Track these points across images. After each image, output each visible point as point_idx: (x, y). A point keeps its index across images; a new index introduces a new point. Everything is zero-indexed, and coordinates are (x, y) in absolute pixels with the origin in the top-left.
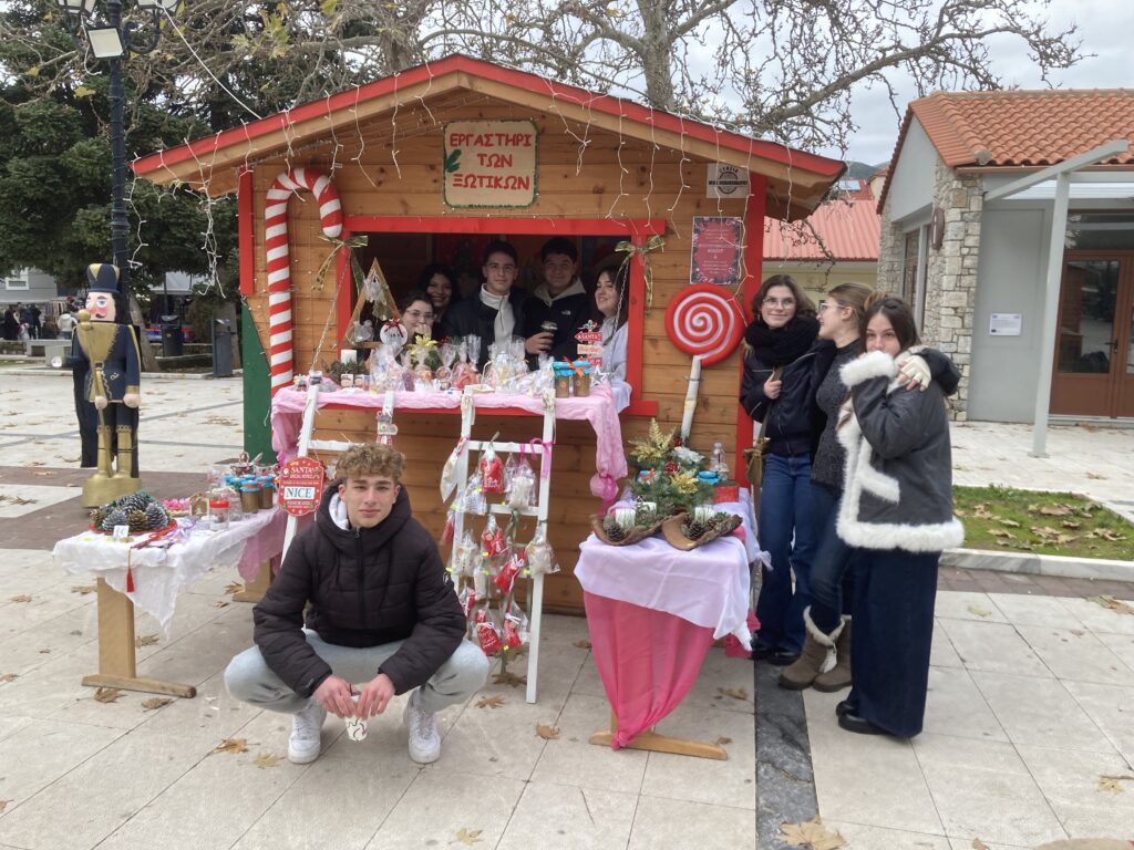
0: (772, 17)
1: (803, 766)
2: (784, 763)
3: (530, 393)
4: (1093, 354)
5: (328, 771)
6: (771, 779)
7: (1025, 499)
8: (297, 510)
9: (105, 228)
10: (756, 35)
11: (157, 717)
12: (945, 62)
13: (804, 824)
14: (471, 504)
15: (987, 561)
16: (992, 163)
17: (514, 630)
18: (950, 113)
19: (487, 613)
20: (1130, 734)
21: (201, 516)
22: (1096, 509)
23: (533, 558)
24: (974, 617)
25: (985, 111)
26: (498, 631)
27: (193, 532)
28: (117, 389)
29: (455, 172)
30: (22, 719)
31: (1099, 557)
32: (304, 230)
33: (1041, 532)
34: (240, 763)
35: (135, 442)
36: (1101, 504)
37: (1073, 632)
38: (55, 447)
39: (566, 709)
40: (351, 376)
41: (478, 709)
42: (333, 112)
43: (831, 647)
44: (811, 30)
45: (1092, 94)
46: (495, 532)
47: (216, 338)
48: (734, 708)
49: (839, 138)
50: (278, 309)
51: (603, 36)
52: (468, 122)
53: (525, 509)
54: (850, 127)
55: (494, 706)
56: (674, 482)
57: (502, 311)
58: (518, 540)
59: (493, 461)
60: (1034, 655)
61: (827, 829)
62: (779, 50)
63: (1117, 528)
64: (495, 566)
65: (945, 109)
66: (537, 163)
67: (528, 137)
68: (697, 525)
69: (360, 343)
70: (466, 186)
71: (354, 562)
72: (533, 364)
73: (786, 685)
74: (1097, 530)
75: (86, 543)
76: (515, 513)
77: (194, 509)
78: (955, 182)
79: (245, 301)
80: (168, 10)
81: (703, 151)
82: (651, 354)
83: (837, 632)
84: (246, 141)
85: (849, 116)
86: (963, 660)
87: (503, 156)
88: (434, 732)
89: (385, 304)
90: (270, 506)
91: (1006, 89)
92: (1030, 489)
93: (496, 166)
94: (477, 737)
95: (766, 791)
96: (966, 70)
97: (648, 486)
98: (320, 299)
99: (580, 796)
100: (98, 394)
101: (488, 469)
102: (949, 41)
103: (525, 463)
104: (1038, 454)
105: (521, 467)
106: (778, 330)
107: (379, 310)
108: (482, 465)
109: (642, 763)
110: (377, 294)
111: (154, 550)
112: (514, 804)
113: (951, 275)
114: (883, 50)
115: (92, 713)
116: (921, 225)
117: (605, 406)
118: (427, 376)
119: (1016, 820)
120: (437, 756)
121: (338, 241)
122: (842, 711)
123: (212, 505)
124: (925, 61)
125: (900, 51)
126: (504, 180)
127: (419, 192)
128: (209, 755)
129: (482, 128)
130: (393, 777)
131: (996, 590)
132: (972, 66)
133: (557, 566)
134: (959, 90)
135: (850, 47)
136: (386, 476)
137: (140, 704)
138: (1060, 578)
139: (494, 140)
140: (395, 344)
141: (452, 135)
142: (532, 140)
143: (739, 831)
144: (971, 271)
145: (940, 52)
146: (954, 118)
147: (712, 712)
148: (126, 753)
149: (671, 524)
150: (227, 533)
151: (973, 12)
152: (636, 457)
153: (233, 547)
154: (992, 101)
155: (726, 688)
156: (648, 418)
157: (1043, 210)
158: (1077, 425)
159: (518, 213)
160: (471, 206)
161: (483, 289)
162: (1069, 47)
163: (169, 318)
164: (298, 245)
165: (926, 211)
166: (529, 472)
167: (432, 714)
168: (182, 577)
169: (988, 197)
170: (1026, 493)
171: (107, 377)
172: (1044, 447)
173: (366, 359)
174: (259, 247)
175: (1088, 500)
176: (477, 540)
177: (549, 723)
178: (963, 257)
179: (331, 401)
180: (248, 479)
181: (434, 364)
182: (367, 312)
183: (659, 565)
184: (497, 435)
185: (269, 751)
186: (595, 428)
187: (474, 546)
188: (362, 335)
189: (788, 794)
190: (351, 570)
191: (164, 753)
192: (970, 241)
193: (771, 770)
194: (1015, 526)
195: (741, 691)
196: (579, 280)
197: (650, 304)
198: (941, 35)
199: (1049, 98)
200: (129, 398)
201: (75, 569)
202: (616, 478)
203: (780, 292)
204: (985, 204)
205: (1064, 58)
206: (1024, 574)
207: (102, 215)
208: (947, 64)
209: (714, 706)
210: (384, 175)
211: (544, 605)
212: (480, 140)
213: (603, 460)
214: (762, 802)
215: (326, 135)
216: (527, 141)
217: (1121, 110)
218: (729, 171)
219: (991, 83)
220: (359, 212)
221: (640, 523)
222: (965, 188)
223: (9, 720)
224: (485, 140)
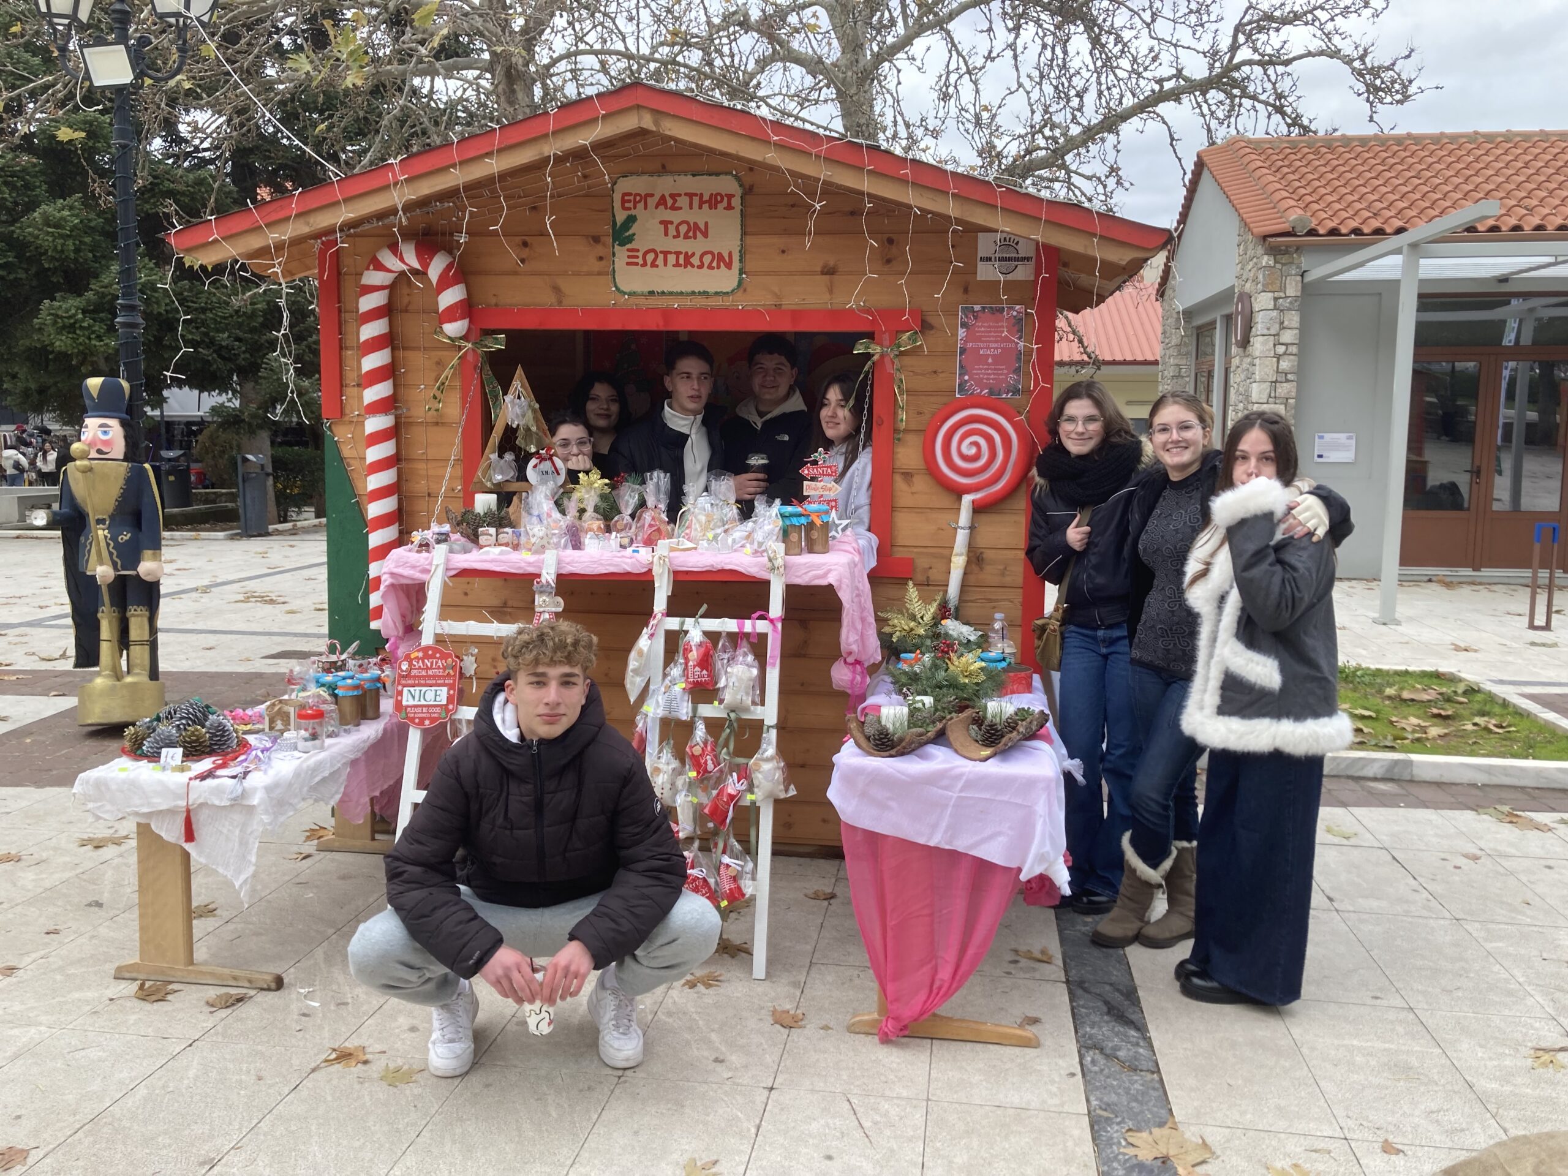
0: (1013, 35)
1: (1141, 1050)
2: (1116, 1048)
3: (748, 549)
4: (1442, 486)
5: (487, 1086)
6: (1102, 1070)
7: (1379, 681)
8: (422, 721)
9: (81, 328)
10: (993, 60)
11: (230, 1020)
12: (1241, 97)
13: (1156, 1131)
14: (669, 707)
15: (1342, 766)
16: (1312, 232)
17: (735, 879)
18: (1253, 166)
19: (695, 856)
20: (1562, 990)
21: (282, 732)
22: (1472, 691)
23: (758, 778)
24: (1336, 840)
25: (1299, 163)
26: (712, 881)
27: (274, 755)
28: (129, 555)
29: (629, 246)
30: (33, 1030)
31: (1483, 756)
32: (414, 328)
33: (1403, 724)
34: (361, 1080)
35: (153, 630)
36: (1477, 684)
37: (1466, 856)
38: (23, 639)
39: (808, 985)
40: (492, 531)
41: (686, 989)
42: (461, 163)
43: (1160, 886)
44: (1065, 52)
45: (1438, 140)
46: (705, 743)
47: (244, 481)
48: (1037, 975)
49: (1103, 198)
50: (376, 438)
51: (783, 60)
52: (645, 177)
53: (747, 710)
54: (1119, 183)
55: (708, 986)
56: (951, 667)
57: (693, 436)
58: (738, 753)
59: (700, 645)
60: (1420, 889)
61: (1188, 1135)
62: (1025, 80)
63: (1502, 716)
64: (705, 790)
65: (1247, 159)
66: (744, 234)
67: (730, 197)
68: (992, 726)
69: (499, 484)
70: (644, 265)
71: (530, 787)
72: (746, 511)
73: (1100, 941)
74: (1477, 720)
75: (123, 775)
76: (733, 715)
77: (272, 721)
78: (1266, 258)
79: (330, 429)
80: (198, 19)
81: (979, 216)
82: (904, 493)
83: (1167, 864)
84: (338, 203)
85: (1119, 169)
86: (1331, 899)
87: (695, 224)
88: (634, 1026)
89: (534, 429)
90: (376, 715)
91: (1321, 133)
92: (1385, 667)
93: (686, 237)
94: (690, 1029)
95: (1097, 1088)
96: (1270, 109)
97: (916, 674)
98: (437, 424)
99: (847, 1106)
100: (101, 563)
101: (694, 655)
102: (1246, 69)
103: (744, 648)
104: (1387, 620)
105: (740, 651)
106: (1081, 457)
107: (525, 438)
108: (685, 650)
109: (925, 1056)
110: (524, 416)
111: (224, 781)
112: (758, 1122)
113: (1262, 381)
114: (1160, 81)
115: (133, 1018)
116: (1217, 316)
117: (853, 565)
118: (599, 528)
119: (1432, 1112)
120: (640, 1058)
121: (463, 343)
122: (1182, 972)
123: (301, 716)
124: (1214, 95)
125: (1182, 83)
126: (697, 256)
127: (577, 274)
128: (314, 1070)
129: (665, 185)
130: (581, 1091)
131: (1358, 804)
132: (1278, 103)
133: (792, 786)
134: (1260, 134)
135: (1116, 76)
136: (572, 666)
137: (203, 1003)
138: (1439, 785)
139: (683, 201)
140: (551, 484)
141: (624, 195)
142: (736, 202)
143: (1070, 1144)
144: (1290, 377)
145: (1235, 84)
146: (1258, 173)
147: (1008, 982)
148: (191, 1073)
149: (957, 724)
150: (322, 756)
151: (1278, 30)
152: (891, 635)
153: (332, 774)
154: (1306, 150)
155: (1023, 948)
156: (902, 581)
157: (1380, 294)
158: (1430, 581)
159: (718, 302)
160: (651, 293)
161: (666, 407)
162: (1404, 77)
163: (171, 454)
164: (404, 348)
165: (1227, 296)
166: (750, 658)
167: (632, 1000)
168: (266, 818)
169: (1309, 278)
170: (1378, 672)
171: (114, 538)
172: (1394, 610)
173: (508, 507)
174: (349, 352)
175: (1461, 680)
176: (680, 755)
177: (788, 1006)
178: (1278, 357)
179: (466, 565)
180: (344, 678)
181: (608, 512)
182: (509, 440)
183: (945, 782)
184: (705, 607)
185: (400, 1062)
186: (840, 594)
187: (675, 764)
188: (502, 473)
189: (1127, 1091)
190: (525, 799)
191: (249, 1072)
192: (1288, 336)
193: (1098, 1057)
194: (1370, 717)
195: (1043, 952)
196: (798, 393)
197: (903, 426)
198: (1235, 61)
199: (1383, 145)
200: (146, 567)
201: (107, 812)
202: (866, 665)
203: (1079, 408)
204: (1305, 287)
205: (1397, 92)
206: (1391, 780)
207: (78, 308)
208: (1244, 100)
209: (1009, 973)
210: (527, 250)
211: (774, 843)
212: (662, 201)
213: (851, 639)
214: (1094, 1103)
215: (451, 194)
216: (729, 203)
217: (1477, 160)
218: (1009, 243)
219: (1301, 126)
220: (493, 301)
221: (915, 726)
222: (1278, 266)
223: (16, 1032)
224: (670, 202)
